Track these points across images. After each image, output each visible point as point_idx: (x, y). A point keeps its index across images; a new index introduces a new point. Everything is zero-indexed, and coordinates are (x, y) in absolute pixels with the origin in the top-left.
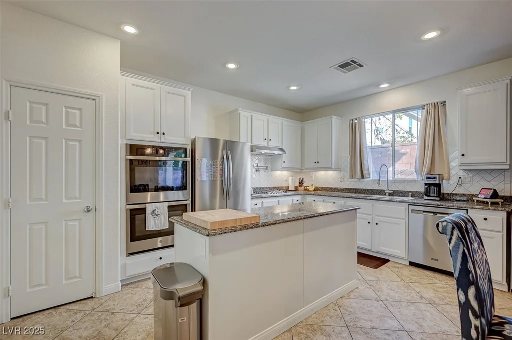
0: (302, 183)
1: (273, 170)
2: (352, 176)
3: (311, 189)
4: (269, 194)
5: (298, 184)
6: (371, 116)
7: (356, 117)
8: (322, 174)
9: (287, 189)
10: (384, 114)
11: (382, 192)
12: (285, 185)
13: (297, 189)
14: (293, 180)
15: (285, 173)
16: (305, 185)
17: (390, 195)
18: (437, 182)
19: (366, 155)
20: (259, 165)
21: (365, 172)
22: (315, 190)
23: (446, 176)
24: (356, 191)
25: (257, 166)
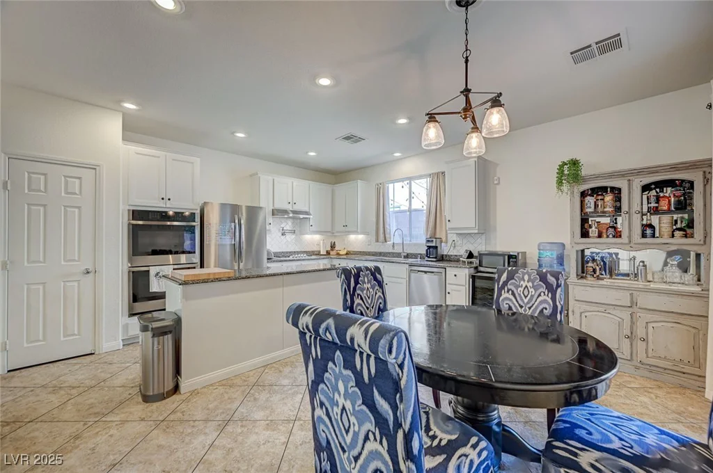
0: (333, 246)
1: (302, 233)
2: (377, 241)
3: (341, 253)
4: (291, 258)
5: (329, 249)
6: (393, 182)
7: (381, 182)
8: (352, 237)
9: (318, 254)
10: (402, 180)
11: (398, 255)
12: (315, 249)
13: (328, 253)
14: (323, 243)
15: (317, 237)
16: (336, 249)
17: (405, 257)
18: (434, 245)
19: (388, 219)
20: (285, 228)
21: (387, 236)
22: (347, 254)
23: (444, 239)
24: (380, 254)
25: (283, 230)
